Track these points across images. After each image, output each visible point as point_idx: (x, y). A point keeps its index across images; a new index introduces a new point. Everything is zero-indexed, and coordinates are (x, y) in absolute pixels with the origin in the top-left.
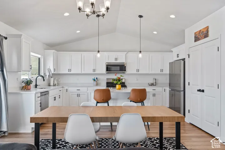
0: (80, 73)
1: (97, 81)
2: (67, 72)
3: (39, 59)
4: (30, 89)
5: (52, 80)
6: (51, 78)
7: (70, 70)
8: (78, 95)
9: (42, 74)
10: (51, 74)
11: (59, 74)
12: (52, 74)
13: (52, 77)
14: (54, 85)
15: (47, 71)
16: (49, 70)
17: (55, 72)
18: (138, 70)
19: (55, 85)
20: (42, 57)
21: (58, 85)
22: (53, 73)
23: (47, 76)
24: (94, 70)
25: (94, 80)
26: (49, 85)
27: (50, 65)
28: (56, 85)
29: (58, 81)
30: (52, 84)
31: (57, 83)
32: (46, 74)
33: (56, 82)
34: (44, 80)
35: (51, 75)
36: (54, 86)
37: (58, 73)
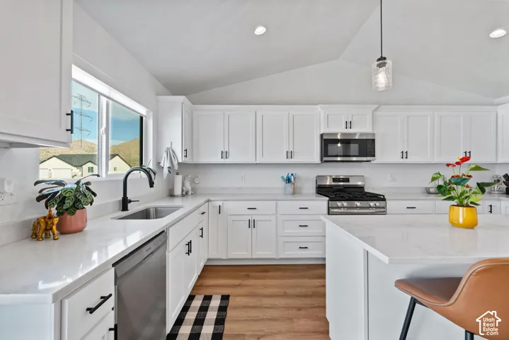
0: (253, 161)
1: (293, 184)
2: (219, 160)
3: (142, 118)
4: (80, 230)
5: (179, 179)
6: (176, 176)
7: (225, 154)
8: (252, 224)
9: (150, 163)
10: (175, 163)
11: (197, 165)
12: (178, 163)
13: (177, 174)
14: (185, 194)
15: (165, 155)
16: (171, 154)
17: (188, 160)
18: (405, 155)
19: (187, 193)
20: (151, 114)
21: (195, 193)
22: (180, 161)
23: (166, 171)
24: (290, 154)
25: (288, 180)
26: (171, 195)
27: (174, 138)
28: (190, 193)
29: (193, 181)
30: (178, 191)
31: (192, 189)
32: (162, 165)
33: (188, 186)
34: (152, 184)
35: (176, 167)
36: (183, 196)
37: (195, 161)
